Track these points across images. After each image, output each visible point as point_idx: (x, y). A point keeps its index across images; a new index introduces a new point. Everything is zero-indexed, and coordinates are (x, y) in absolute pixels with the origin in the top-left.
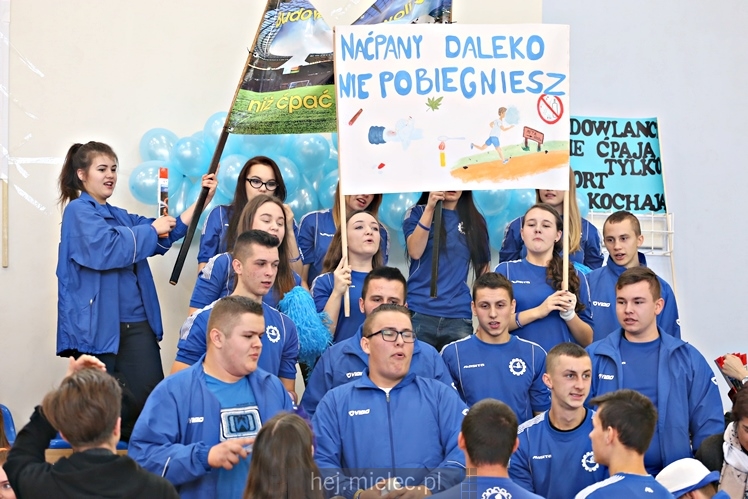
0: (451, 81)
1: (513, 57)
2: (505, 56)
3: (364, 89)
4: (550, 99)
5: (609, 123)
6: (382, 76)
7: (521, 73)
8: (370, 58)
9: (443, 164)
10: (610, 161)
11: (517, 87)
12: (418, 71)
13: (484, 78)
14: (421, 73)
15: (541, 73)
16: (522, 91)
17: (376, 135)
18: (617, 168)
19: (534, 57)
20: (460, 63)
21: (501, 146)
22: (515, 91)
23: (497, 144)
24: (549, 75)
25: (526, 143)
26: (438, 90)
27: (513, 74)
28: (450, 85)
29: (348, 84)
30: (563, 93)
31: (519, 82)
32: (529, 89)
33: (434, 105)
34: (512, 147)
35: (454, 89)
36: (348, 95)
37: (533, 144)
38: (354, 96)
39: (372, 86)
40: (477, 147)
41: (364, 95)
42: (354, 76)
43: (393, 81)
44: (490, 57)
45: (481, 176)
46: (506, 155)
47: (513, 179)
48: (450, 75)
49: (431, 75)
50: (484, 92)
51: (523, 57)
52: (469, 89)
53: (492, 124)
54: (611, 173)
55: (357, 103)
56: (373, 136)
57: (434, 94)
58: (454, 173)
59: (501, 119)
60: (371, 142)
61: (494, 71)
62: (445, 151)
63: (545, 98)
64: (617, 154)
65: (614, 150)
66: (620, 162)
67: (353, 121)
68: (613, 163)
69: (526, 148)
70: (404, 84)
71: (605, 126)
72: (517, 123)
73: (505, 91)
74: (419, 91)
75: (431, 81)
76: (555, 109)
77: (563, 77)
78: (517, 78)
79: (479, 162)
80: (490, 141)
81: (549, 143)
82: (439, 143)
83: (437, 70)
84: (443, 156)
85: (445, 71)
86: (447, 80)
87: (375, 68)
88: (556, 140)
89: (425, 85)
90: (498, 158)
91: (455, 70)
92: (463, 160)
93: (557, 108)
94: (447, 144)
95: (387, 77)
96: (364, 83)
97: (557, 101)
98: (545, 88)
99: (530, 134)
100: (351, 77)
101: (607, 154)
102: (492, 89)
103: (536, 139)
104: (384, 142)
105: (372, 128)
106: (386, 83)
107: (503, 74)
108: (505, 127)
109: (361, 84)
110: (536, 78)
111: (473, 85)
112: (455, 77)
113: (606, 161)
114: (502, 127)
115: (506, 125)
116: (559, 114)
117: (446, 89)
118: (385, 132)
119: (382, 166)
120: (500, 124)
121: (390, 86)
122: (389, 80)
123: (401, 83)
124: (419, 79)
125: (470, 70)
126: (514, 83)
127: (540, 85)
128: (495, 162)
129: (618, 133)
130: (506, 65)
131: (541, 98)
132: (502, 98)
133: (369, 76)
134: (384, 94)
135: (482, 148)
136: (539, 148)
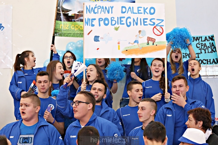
0: (122, 21)
1: (144, 14)
2: (142, 13)
3: (93, 23)
4: (158, 28)
5: (199, 37)
6: (99, 19)
7: (147, 19)
8: (96, 13)
9: (119, 49)
10: (201, 49)
11: (145, 23)
12: (111, 18)
13: (134, 20)
14: (113, 19)
15: (154, 19)
16: (147, 25)
17: (96, 39)
18: (203, 51)
19: (151, 14)
20: (126, 15)
21: (139, 43)
22: (144, 25)
23: (138, 43)
24: (157, 20)
25: (148, 42)
26: (118, 24)
27: (144, 19)
28: (122, 23)
29: (88, 22)
30: (163, 26)
31: (146, 22)
32: (150, 24)
33: (117, 29)
34: (143, 44)
35: (123, 24)
36: (88, 25)
37: (151, 43)
38: (90, 25)
39: (96, 23)
40: (131, 43)
41: (93, 25)
42: (90, 19)
43: (103, 21)
44: (136, 13)
45: (132, 53)
46: (141, 46)
47: (143, 54)
48: (122, 19)
49: (116, 19)
50: (134, 25)
51: (148, 14)
52: (129, 24)
53: (136, 36)
54: (201, 53)
55: (90, 28)
56: (95, 39)
57: (117, 26)
58: (123, 52)
59: (139, 34)
60: (95, 41)
61: (137, 18)
62: (120, 45)
63: (156, 27)
64: (203, 47)
65: (202, 46)
66: (204, 49)
67: (89, 34)
68: (202, 50)
69: (148, 44)
70: (106, 22)
71: (198, 38)
72: (145, 35)
73: (141, 25)
74: (112, 25)
75: (116, 21)
76: (160, 31)
77: (163, 20)
78: (145, 20)
79: (131, 49)
80: (135, 42)
81: (158, 42)
82: (118, 42)
83: (118, 18)
84: (119, 46)
85: (121, 18)
86: (121, 21)
87: (97, 16)
88: (161, 41)
89: (114, 23)
90: (138, 47)
91: (124, 17)
92: (126, 48)
93: (161, 31)
94: (121, 42)
95: (101, 20)
96: (93, 22)
97: (161, 28)
98: (156, 24)
99: (149, 39)
100: (89, 19)
101: (200, 47)
102: (137, 24)
103: (152, 41)
104: (99, 41)
105: (95, 36)
106: (100, 22)
107: (141, 19)
108: (141, 37)
109: (92, 22)
110: (152, 21)
111: (130, 23)
112: (124, 20)
113: (199, 49)
114: (140, 37)
115: (141, 36)
116: (162, 32)
117: (121, 24)
118: (99, 38)
119: (98, 49)
120: (139, 36)
121: (102, 23)
122: (102, 21)
123: (106, 21)
124: (112, 21)
125: (130, 18)
126: (144, 22)
127: (154, 23)
128: (137, 49)
129: (203, 40)
130: (142, 16)
131: (155, 27)
132: (140, 27)
133: (95, 19)
134: (100, 25)
135: (133, 44)
136: (153, 44)
